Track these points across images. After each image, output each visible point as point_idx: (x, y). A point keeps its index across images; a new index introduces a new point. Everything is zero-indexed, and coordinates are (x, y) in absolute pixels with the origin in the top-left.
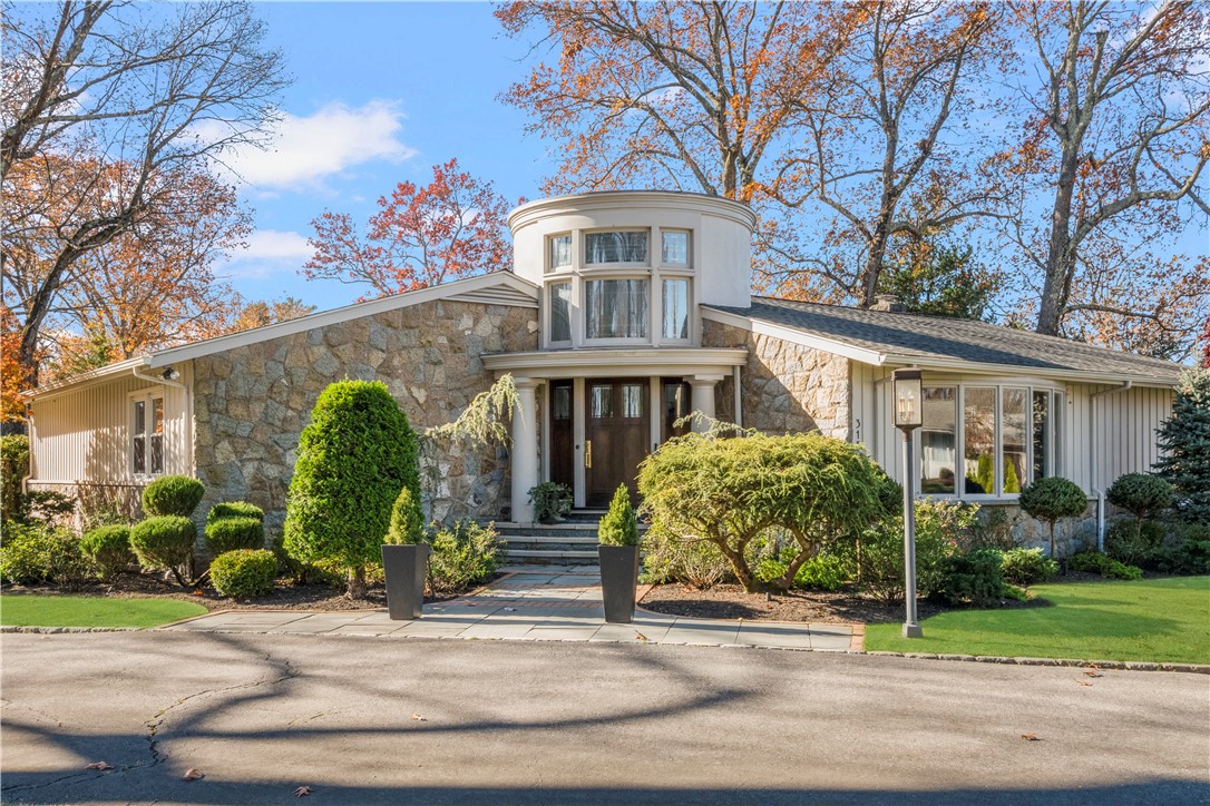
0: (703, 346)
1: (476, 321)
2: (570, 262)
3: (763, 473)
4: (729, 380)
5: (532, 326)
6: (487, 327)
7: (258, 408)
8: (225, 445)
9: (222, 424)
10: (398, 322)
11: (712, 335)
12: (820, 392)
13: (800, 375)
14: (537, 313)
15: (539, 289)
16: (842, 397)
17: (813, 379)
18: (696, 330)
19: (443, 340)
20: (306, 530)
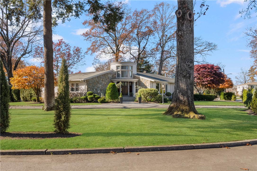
0: (133, 78)
1: (110, 75)
2: (120, 69)
4: (137, 82)
5: (115, 76)
6: (111, 76)
7: (92, 85)
8: (89, 88)
9: (89, 86)
10: (103, 75)
12: (147, 84)
13: (145, 82)
14: (115, 74)
15: (116, 72)
16: (150, 84)
17: (147, 82)
18: (133, 76)
19: (107, 77)
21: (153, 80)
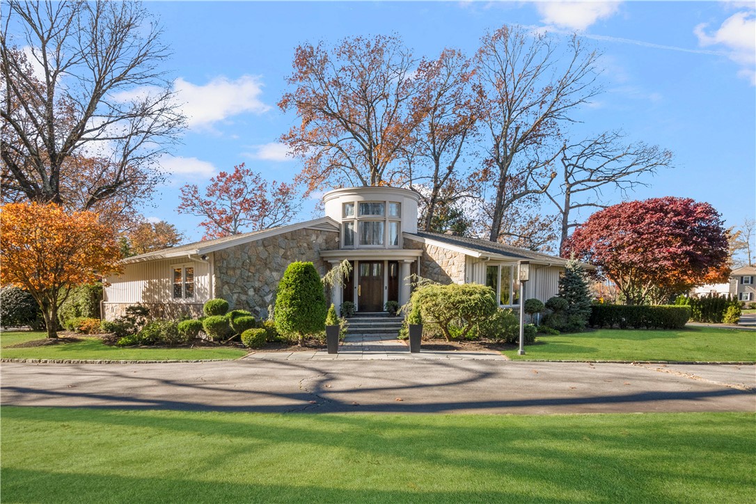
0: (404, 248)
1: (317, 237)
2: (354, 215)
3: (464, 297)
4: (416, 261)
5: (337, 239)
6: (321, 240)
7: (238, 272)
8: (226, 287)
9: (225, 279)
10: (289, 237)
11: (408, 245)
12: (453, 267)
13: (445, 260)
14: (339, 234)
15: (340, 224)
16: (463, 269)
17: (451, 261)
18: (401, 242)
19: (305, 245)
20: (288, 320)
21: (476, 254)
